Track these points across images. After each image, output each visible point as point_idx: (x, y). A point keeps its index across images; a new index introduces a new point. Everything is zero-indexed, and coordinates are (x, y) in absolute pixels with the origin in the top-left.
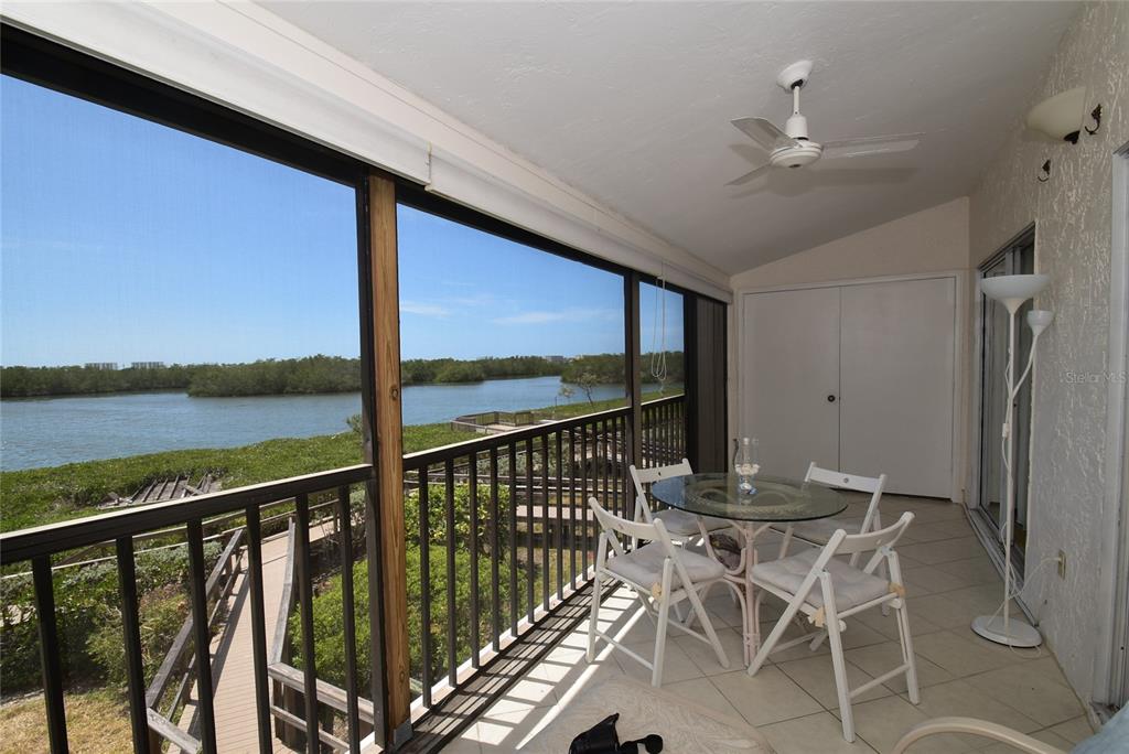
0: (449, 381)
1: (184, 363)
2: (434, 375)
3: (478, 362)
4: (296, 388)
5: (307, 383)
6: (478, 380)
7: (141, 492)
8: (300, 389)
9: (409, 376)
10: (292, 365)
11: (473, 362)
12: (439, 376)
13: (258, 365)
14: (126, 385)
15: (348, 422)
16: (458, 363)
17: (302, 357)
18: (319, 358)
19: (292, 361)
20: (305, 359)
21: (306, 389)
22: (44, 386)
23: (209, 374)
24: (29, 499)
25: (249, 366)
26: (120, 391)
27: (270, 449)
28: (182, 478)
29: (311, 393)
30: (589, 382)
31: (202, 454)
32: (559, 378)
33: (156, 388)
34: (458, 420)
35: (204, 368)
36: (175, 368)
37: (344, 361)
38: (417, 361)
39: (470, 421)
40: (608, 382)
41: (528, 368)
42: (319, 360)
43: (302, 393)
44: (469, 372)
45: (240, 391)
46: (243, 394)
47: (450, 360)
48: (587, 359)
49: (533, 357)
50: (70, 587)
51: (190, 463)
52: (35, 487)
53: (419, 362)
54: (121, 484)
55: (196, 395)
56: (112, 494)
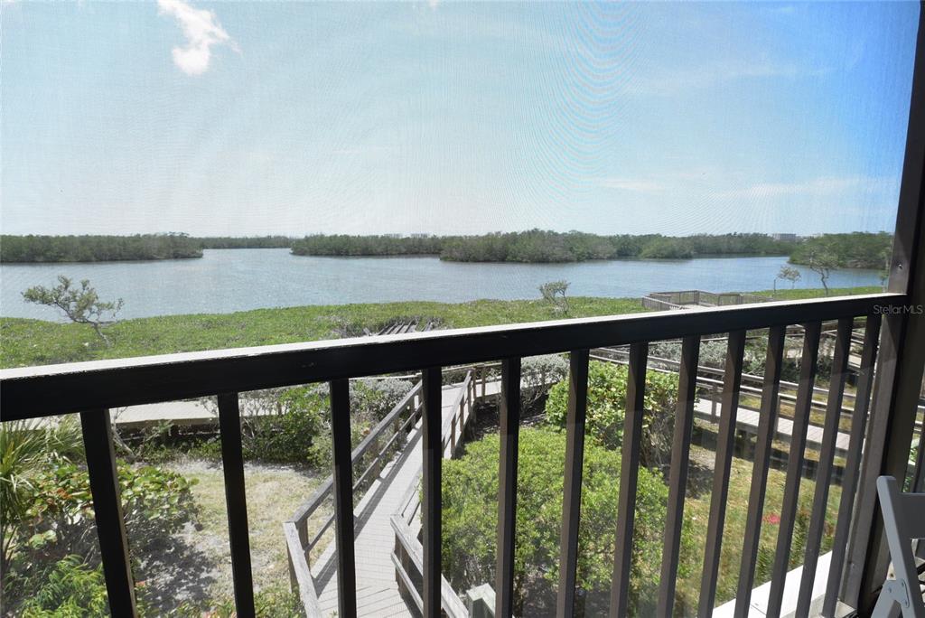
0: (655, 257)
1: (440, 235)
2: (640, 251)
3: (689, 238)
4: (515, 257)
5: (524, 253)
6: (687, 257)
7: (386, 330)
8: (518, 258)
9: (615, 250)
10: (513, 238)
11: (683, 238)
12: (645, 252)
13: (489, 237)
14: (404, 250)
15: (541, 290)
16: (666, 239)
17: (523, 230)
18: (535, 232)
19: (514, 234)
20: (524, 233)
21: (522, 258)
22: (358, 249)
23: (454, 243)
24: (320, 326)
25: (483, 238)
26: (400, 254)
27: (479, 307)
28: (413, 323)
29: (526, 262)
30: (826, 264)
31: (431, 305)
32: (788, 258)
33: (422, 253)
34: (651, 296)
35: (453, 238)
36: (434, 238)
37: (556, 234)
38: (624, 236)
39: (661, 298)
40: (855, 267)
41: (749, 247)
42: (534, 234)
43: (520, 262)
44: (677, 248)
45: (474, 257)
46: (476, 260)
47: (658, 236)
48: (829, 237)
49: (756, 235)
50: (310, 396)
51: (420, 312)
52: (326, 318)
53: (626, 237)
54: (374, 323)
55: (445, 259)
56: (366, 330)
